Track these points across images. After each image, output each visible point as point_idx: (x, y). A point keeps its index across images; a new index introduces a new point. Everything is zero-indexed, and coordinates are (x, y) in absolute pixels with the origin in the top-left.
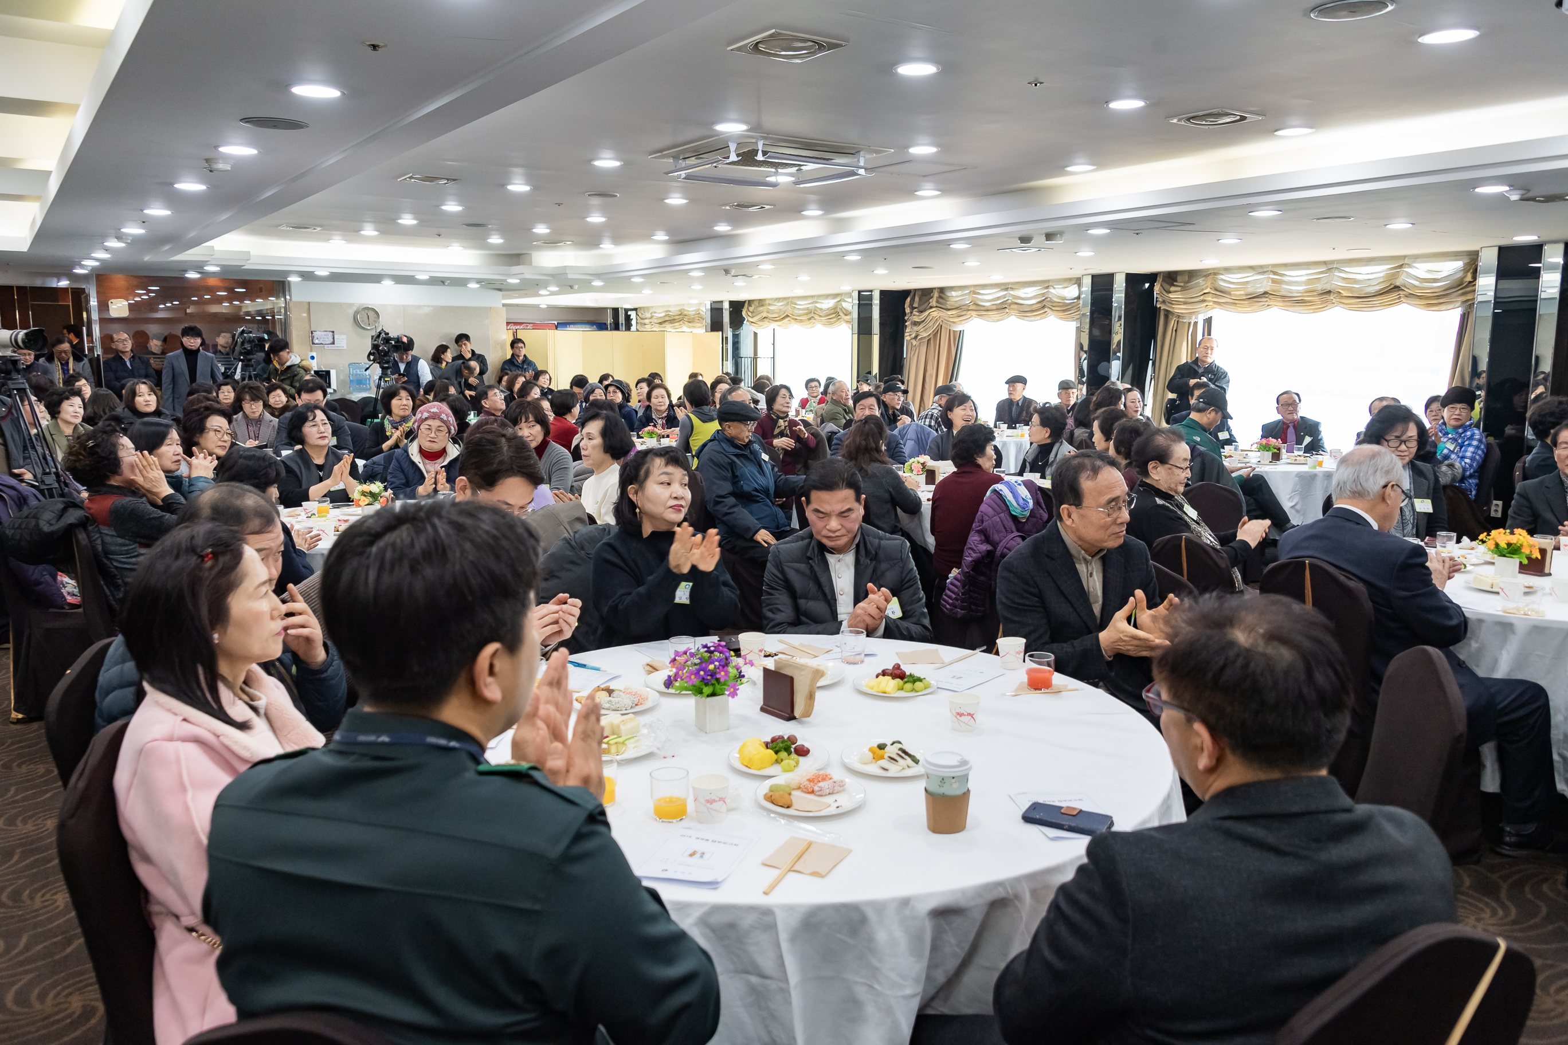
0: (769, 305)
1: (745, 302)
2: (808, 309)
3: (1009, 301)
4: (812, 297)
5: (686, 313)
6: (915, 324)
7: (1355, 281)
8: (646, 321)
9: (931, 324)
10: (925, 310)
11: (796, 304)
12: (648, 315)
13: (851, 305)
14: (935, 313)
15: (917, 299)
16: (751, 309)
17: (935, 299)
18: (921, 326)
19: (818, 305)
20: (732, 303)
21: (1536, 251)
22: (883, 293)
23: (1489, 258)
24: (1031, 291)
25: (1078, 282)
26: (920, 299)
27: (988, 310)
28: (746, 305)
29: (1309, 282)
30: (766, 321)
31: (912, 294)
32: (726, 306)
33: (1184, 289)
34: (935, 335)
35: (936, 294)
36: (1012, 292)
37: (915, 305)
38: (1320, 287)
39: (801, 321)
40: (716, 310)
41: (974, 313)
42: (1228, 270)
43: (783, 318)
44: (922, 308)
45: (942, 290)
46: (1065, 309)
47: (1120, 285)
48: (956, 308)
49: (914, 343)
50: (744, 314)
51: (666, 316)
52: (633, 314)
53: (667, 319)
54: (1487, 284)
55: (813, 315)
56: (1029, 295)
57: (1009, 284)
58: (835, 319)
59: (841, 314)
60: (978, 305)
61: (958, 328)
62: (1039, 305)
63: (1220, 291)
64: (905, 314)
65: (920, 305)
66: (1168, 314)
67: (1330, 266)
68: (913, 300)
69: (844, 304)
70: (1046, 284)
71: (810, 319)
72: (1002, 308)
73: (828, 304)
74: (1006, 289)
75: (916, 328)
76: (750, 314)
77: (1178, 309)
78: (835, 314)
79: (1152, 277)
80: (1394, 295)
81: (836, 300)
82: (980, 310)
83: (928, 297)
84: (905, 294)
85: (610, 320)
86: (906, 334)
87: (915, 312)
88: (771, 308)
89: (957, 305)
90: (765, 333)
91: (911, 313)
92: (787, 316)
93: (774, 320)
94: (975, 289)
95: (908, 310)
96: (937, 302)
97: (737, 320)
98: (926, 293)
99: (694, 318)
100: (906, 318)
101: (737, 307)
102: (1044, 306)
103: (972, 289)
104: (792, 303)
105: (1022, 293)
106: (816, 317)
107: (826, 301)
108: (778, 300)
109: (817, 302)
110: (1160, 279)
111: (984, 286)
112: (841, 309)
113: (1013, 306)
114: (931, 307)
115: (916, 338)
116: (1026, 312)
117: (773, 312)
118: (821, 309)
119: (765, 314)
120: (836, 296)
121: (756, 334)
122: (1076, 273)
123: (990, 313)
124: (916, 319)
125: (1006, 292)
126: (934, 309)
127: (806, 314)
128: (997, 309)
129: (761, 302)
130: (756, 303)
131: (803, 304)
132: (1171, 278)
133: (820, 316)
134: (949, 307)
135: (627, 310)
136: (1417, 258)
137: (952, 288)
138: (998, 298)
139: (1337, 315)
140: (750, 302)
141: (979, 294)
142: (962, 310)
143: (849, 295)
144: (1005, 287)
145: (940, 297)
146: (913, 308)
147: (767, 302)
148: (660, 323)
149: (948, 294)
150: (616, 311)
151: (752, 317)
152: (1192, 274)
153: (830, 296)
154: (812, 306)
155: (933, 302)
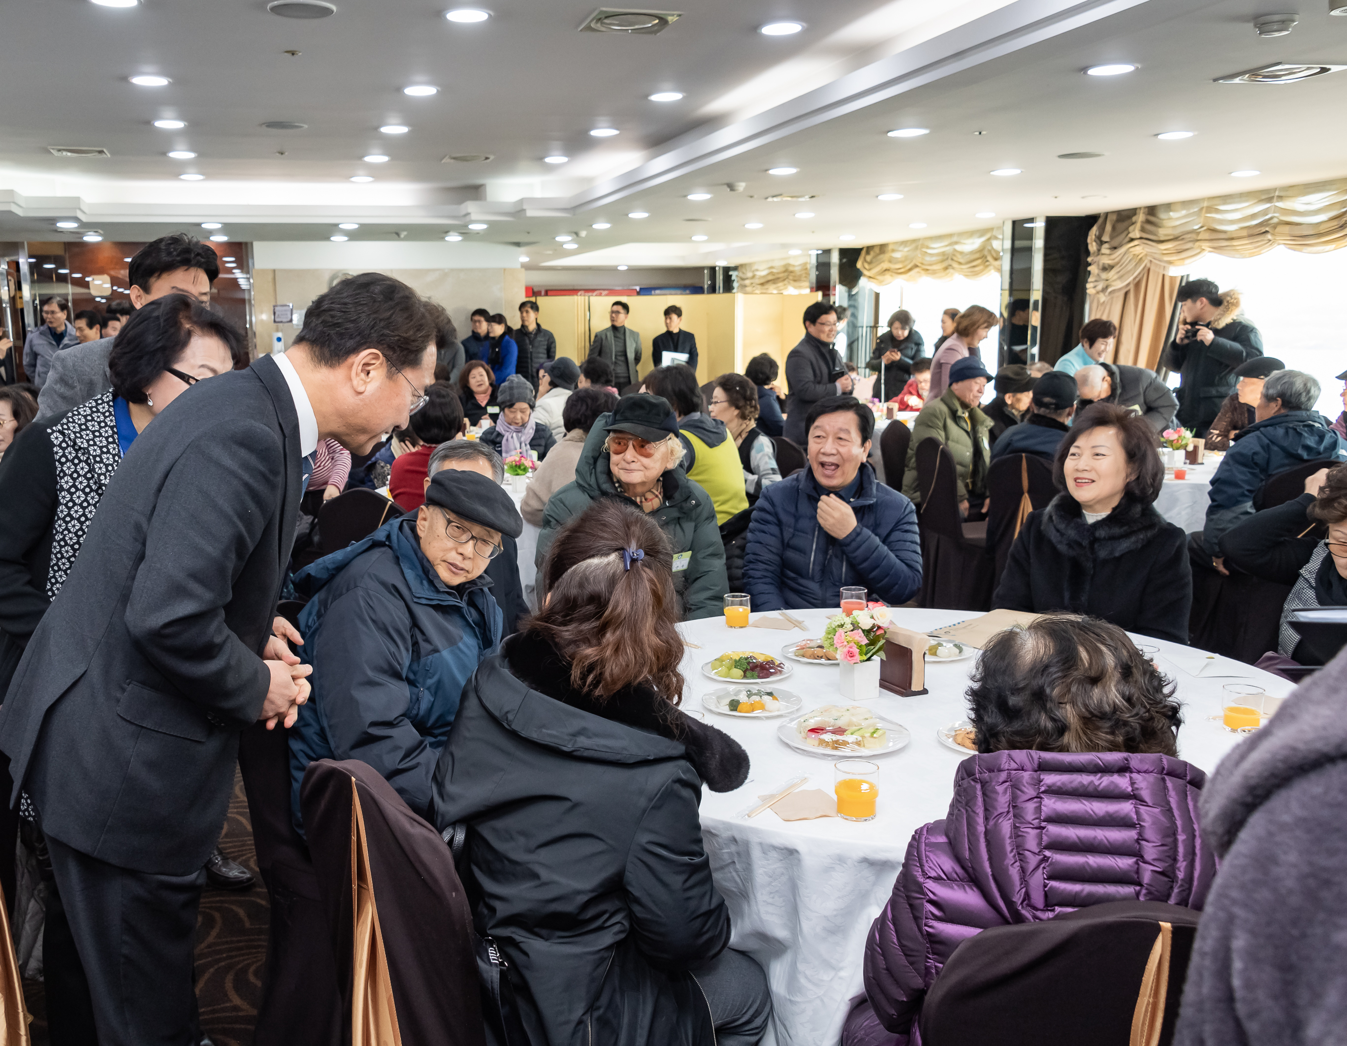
0: (893, 251)
1: (861, 250)
2: (943, 254)
3: (1275, 220)
4: (950, 235)
5: (791, 269)
6: (1106, 268)
8: (747, 282)
9: (1130, 267)
10: (1120, 245)
11: (928, 248)
12: (749, 275)
13: (1003, 244)
14: (1139, 249)
15: (1109, 228)
16: (869, 258)
17: (1138, 225)
18: (1113, 272)
19: (958, 247)
20: (844, 252)
22: (1051, 221)
24: (1318, 200)
26: (1114, 228)
27: (1232, 239)
28: (863, 253)
30: (887, 277)
31: (1100, 221)
32: (836, 256)
34: (1137, 285)
35: (1141, 217)
36: (1280, 204)
37: (1105, 238)
39: (934, 273)
40: (823, 262)
41: (1205, 245)
43: (910, 270)
44: (1115, 243)
45: (1152, 210)
48: (1176, 239)
49: (1103, 298)
50: (859, 265)
51: (768, 274)
52: (734, 274)
53: (770, 278)
55: (950, 262)
57: (1275, 190)
58: (981, 267)
59: (989, 258)
60: (1214, 231)
62: (1335, 223)
64: (1088, 253)
65: (1112, 237)
68: (1102, 230)
69: (993, 244)
71: (946, 268)
72: (1261, 232)
73: (971, 245)
74: (1270, 200)
75: (1104, 275)
76: (866, 266)
78: (981, 260)
81: (983, 239)
83: (1126, 224)
84: (1090, 220)
85: (707, 283)
86: (1088, 286)
87: (1105, 249)
88: (897, 255)
89: (1177, 232)
91: (1099, 250)
92: (916, 266)
93: (898, 272)
94: (1210, 204)
95: (1093, 247)
96: (1143, 230)
97: (850, 275)
98: (1125, 217)
99: (800, 276)
100: (1089, 259)
101: (850, 256)
103: (1205, 204)
104: (923, 246)
105: (1298, 203)
106: (955, 265)
107: (970, 241)
108: (904, 243)
109: (956, 243)
111: (1226, 198)
112: (990, 251)
113: (1280, 229)
114: (1132, 240)
115: (1104, 290)
116: (1306, 236)
117: (897, 260)
118: (961, 253)
119: (885, 265)
120: (981, 232)
121: (877, 296)
123: (1235, 243)
124: (1106, 261)
125: (1268, 205)
126: (1136, 242)
127: (943, 261)
128: (1251, 236)
129: (882, 248)
130: (877, 250)
131: (938, 247)
133: (960, 263)
134: (1162, 238)
135: (726, 269)
137: (1168, 206)
138: (1253, 216)
140: (869, 249)
141: (1218, 211)
142: (1185, 240)
143: (1001, 228)
144: (1267, 195)
145: (1148, 222)
146: (1101, 243)
147: (890, 247)
148: (762, 284)
149: (1162, 215)
150: (713, 269)
151: (869, 270)
153: (971, 234)
154: (948, 249)
155: (1135, 232)
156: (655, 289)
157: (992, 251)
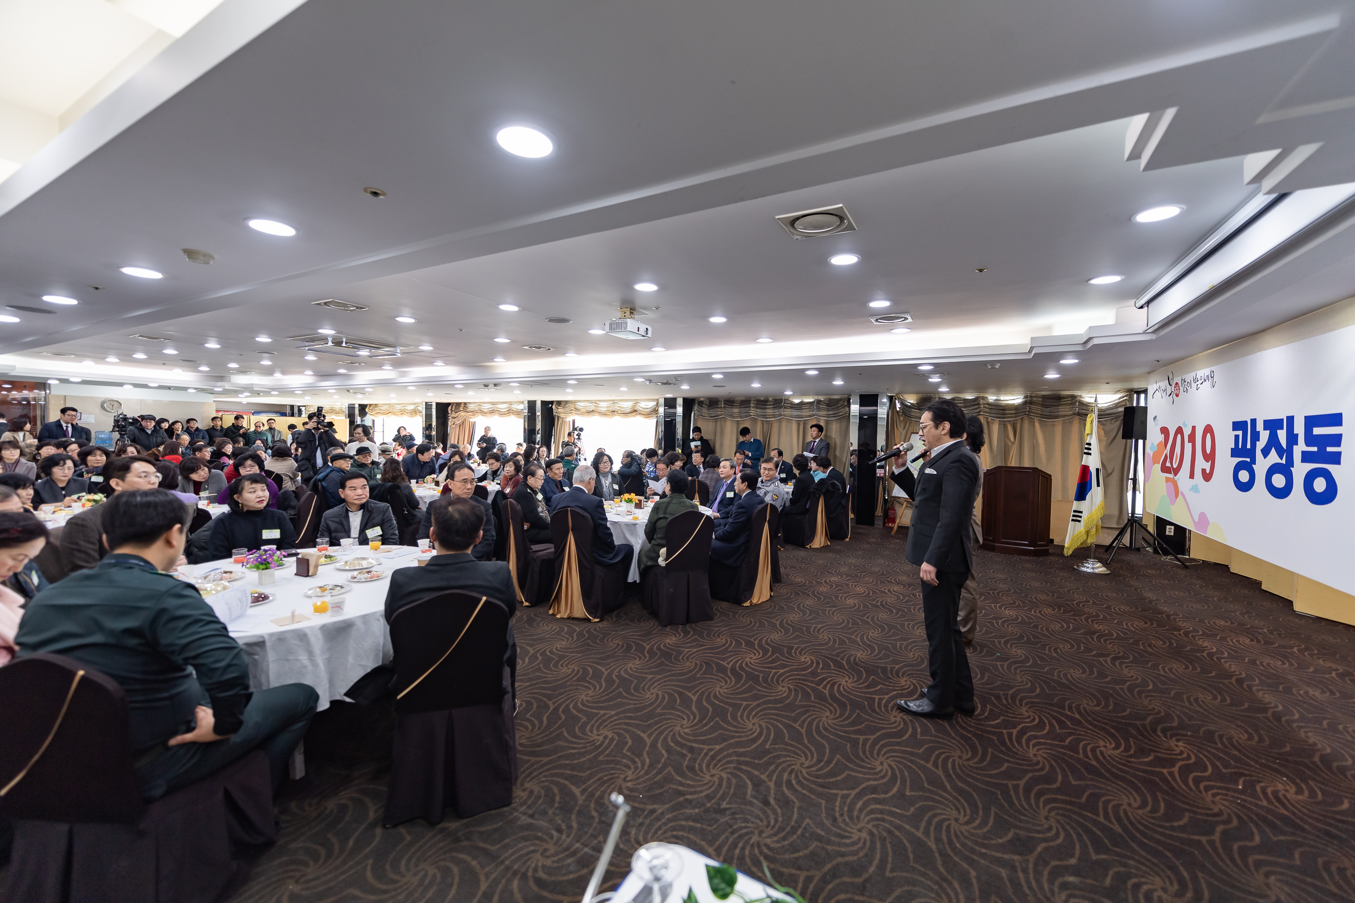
0: (381, 407)
1: (367, 405)
2: (401, 409)
3: (495, 410)
4: (403, 404)
6: (454, 418)
7: (622, 408)
9: (460, 419)
10: (457, 413)
11: (395, 407)
13: (422, 408)
14: (462, 414)
16: (371, 408)
17: (462, 407)
18: (456, 420)
19: (406, 408)
20: (360, 405)
21: (675, 399)
22: (437, 404)
23: (662, 401)
24: (504, 406)
25: (523, 403)
26: (455, 407)
29: (607, 407)
30: (379, 415)
31: (451, 405)
32: (357, 406)
33: (564, 407)
34: (463, 423)
35: (463, 405)
36: (496, 406)
37: (453, 410)
38: (611, 409)
39: (398, 415)
40: (351, 408)
41: (480, 414)
42: (579, 401)
43: (387, 412)
45: (465, 403)
46: (518, 413)
47: (539, 406)
48: (472, 412)
49: (453, 426)
50: (367, 410)
52: (303, 409)
54: (661, 410)
55: (403, 412)
56: (503, 407)
57: (495, 402)
58: (414, 415)
59: (418, 413)
60: (481, 411)
61: (472, 420)
62: (507, 412)
63: (578, 410)
64: (448, 414)
65: (455, 410)
66: (558, 417)
67: (614, 402)
68: (452, 407)
69: (419, 408)
70: (510, 403)
71: (402, 414)
72: (492, 412)
73: (412, 407)
75: (454, 420)
76: (370, 411)
77: (562, 415)
78: (415, 412)
79: (552, 403)
80: (635, 413)
81: (415, 406)
82: (483, 413)
83: (459, 406)
84: (449, 404)
85: (288, 411)
86: (448, 422)
89: (472, 410)
90: (379, 420)
91: (452, 413)
92: (389, 411)
93: (383, 414)
94: (480, 404)
95: (450, 412)
96: (464, 409)
97: (363, 413)
98: (458, 404)
99: (339, 412)
100: (449, 416)
101: (363, 407)
102: (510, 412)
104: (393, 406)
105: (500, 406)
106: (405, 413)
107: (410, 406)
108: (385, 404)
109: (405, 406)
110: (555, 403)
111: (484, 403)
113: (496, 412)
114: (460, 411)
115: (454, 424)
116: (502, 414)
117: (382, 410)
118: (407, 410)
119: (378, 411)
120: (414, 404)
121: (374, 421)
122: (522, 400)
123: (486, 413)
124: (454, 416)
125: (493, 406)
126: (462, 412)
127: (400, 412)
128: (489, 412)
129: (376, 405)
130: (374, 406)
131: (399, 407)
132: (559, 403)
133: (407, 413)
134: (469, 412)
135: (299, 407)
136: (642, 400)
137: (470, 403)
138: (490, 408)
139: (617, 419)
140: (370, 405)
141: (481, 406)
142: (474, 412)
143: (421, 403)
144: (493, 403)
145: (465, 407)
147: (379, 405)
149: (468, 405)
150: (292, 407)
151: (372, 412)
152: (566, 402)
153: (411, 404)
154: (403, 408)
155: (461, 409)
156: (262, 412)
157: (418, 410)
